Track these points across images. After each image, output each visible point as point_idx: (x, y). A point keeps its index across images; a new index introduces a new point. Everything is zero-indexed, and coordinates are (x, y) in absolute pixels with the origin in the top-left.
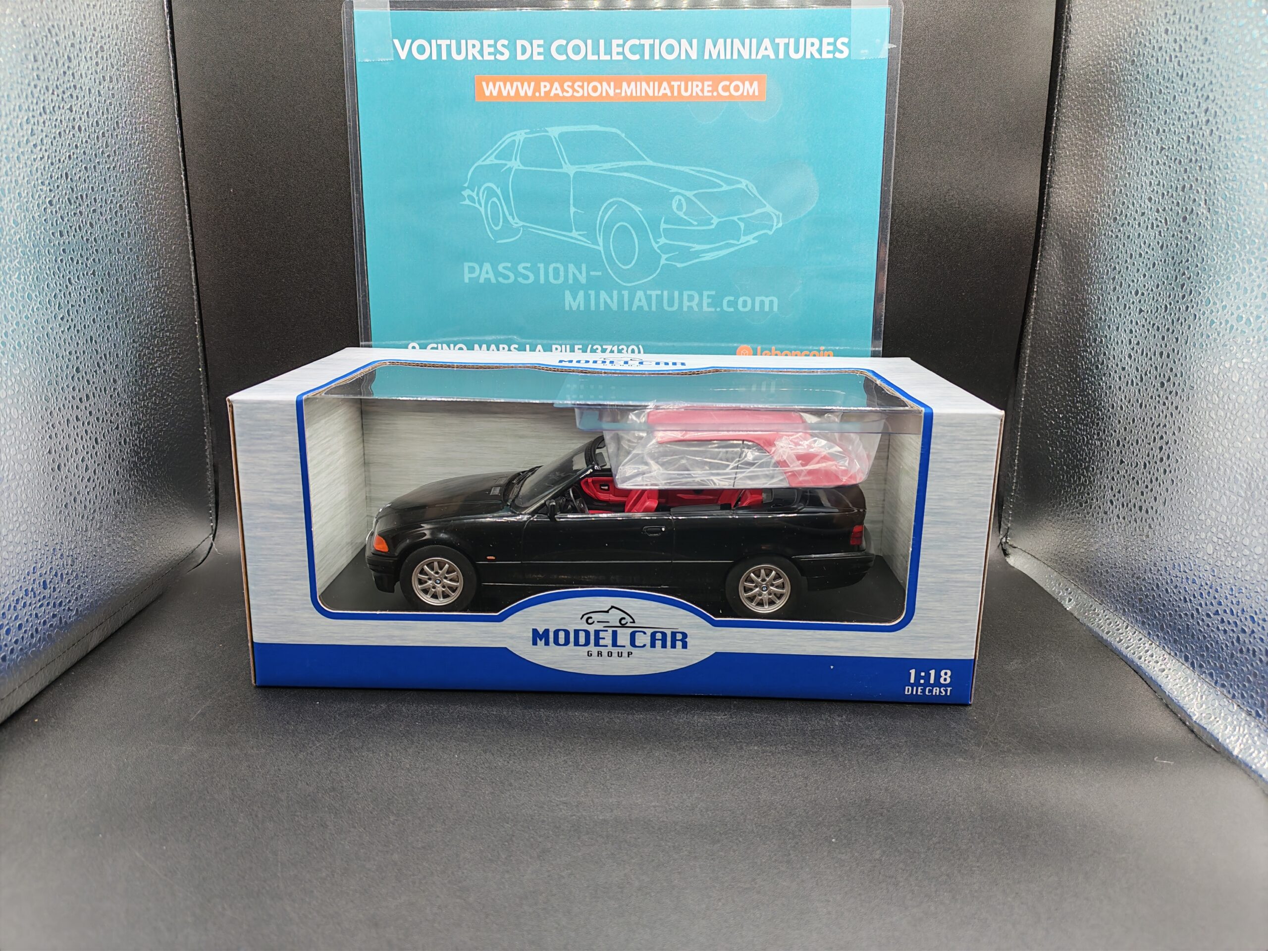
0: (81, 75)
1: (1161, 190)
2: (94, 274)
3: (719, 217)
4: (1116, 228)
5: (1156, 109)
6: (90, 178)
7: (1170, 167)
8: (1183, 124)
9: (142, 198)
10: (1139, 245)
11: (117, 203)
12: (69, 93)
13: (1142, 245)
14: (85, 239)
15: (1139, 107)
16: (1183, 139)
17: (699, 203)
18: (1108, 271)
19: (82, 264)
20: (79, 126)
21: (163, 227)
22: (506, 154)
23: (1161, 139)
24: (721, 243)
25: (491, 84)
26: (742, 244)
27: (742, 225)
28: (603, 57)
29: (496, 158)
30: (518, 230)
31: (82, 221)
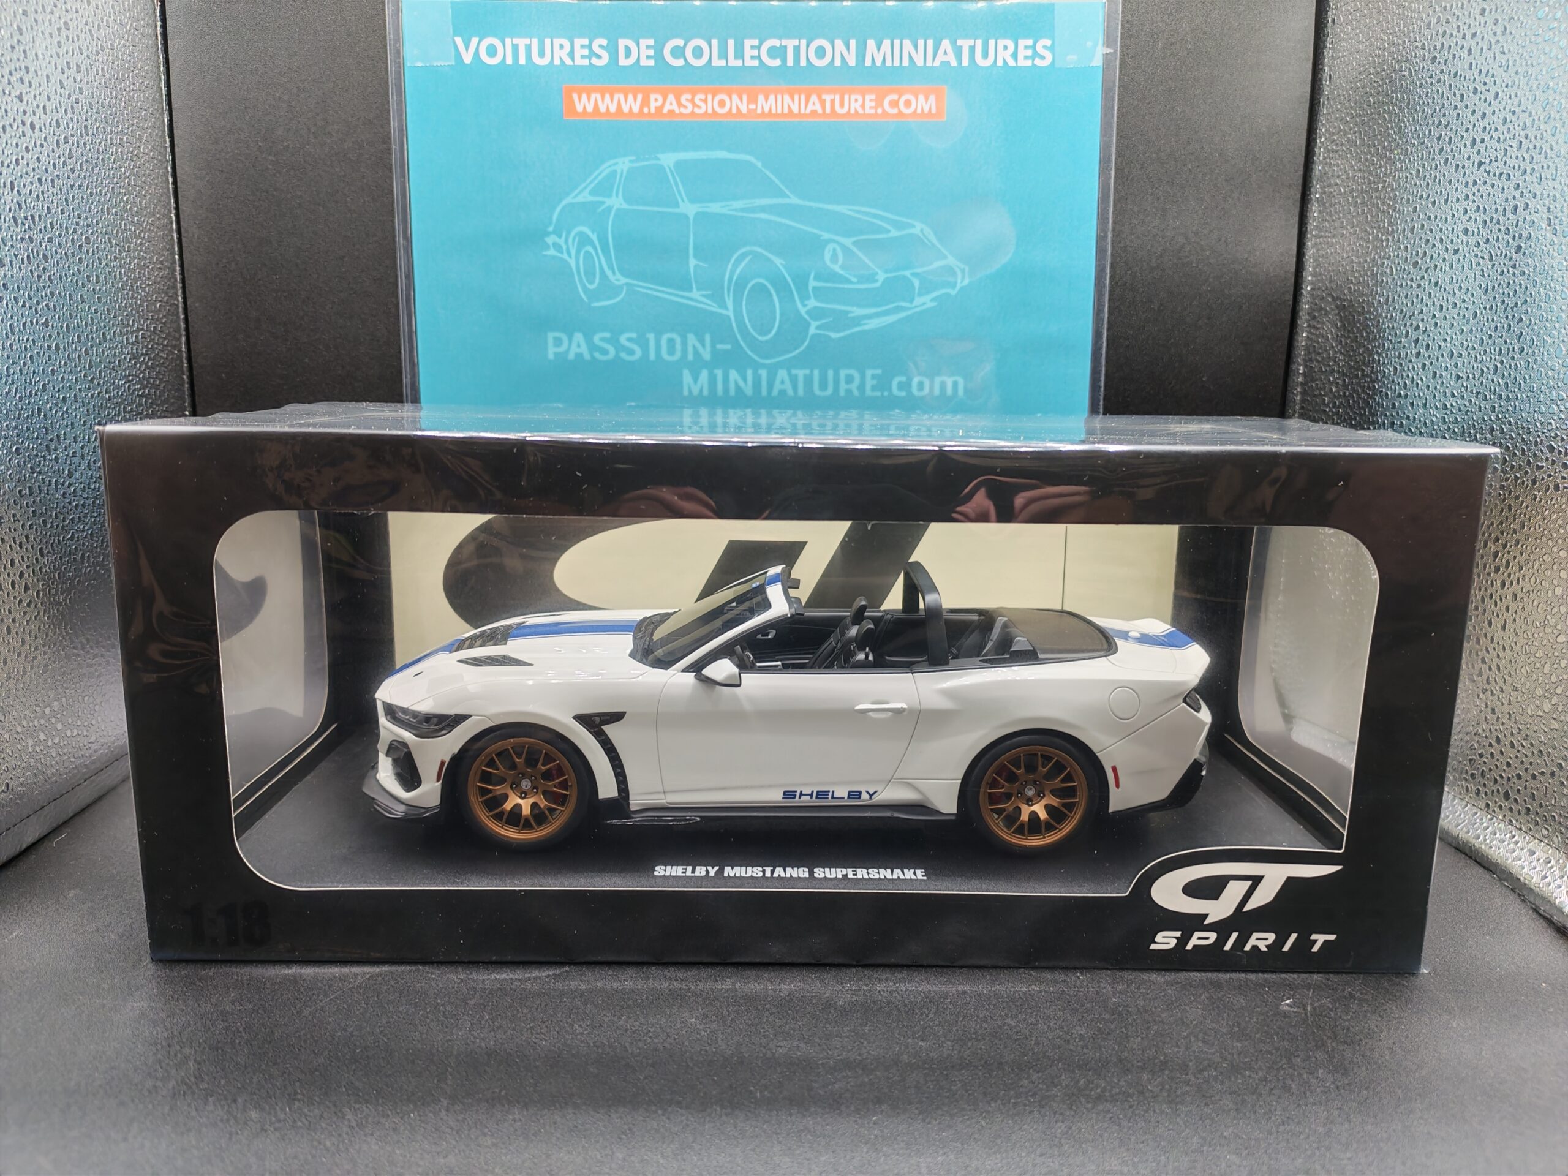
0: (36, 55)
1: (1480, 217)
2: (46, 324)
3: (886, 272)
4: (1418, 275)
5: (1469, 115)
6: (46, 195)
7: (1493, 185)
8: (1512, 129)
9: (117, 231)
10: (1451, 292)
11: (82, 235)
12: (18, 76)
13: (1457, 292)
14: (35, 275)
15: (1444, 115)
16: (1511, 146)
17: (861, 255)
18: (1407, 332)
19: (30, 308)
20: (32, 123)
21: (144, 276)
22: (604, 188)
23: (1479, 152)
24: (891, 306)
25: (584, 96)
26: (916, 307)
27: (916, 283)
28: (733, 62)
29: (593, 193)
30: (621, 287)
31: (32, 250)
